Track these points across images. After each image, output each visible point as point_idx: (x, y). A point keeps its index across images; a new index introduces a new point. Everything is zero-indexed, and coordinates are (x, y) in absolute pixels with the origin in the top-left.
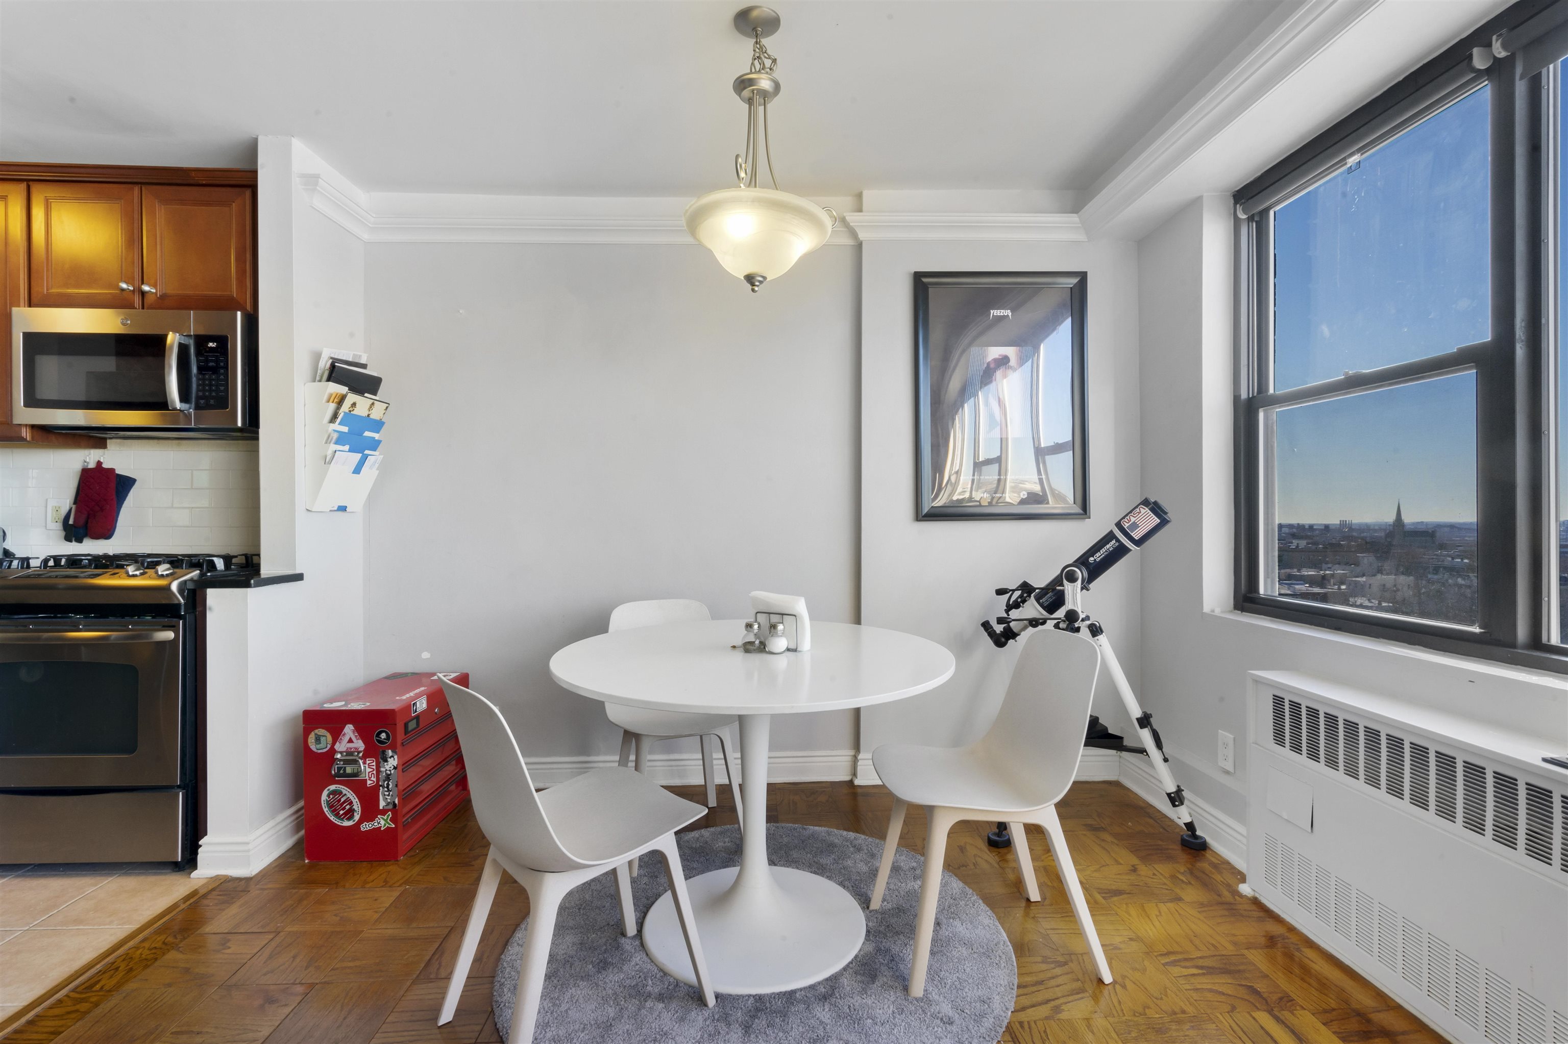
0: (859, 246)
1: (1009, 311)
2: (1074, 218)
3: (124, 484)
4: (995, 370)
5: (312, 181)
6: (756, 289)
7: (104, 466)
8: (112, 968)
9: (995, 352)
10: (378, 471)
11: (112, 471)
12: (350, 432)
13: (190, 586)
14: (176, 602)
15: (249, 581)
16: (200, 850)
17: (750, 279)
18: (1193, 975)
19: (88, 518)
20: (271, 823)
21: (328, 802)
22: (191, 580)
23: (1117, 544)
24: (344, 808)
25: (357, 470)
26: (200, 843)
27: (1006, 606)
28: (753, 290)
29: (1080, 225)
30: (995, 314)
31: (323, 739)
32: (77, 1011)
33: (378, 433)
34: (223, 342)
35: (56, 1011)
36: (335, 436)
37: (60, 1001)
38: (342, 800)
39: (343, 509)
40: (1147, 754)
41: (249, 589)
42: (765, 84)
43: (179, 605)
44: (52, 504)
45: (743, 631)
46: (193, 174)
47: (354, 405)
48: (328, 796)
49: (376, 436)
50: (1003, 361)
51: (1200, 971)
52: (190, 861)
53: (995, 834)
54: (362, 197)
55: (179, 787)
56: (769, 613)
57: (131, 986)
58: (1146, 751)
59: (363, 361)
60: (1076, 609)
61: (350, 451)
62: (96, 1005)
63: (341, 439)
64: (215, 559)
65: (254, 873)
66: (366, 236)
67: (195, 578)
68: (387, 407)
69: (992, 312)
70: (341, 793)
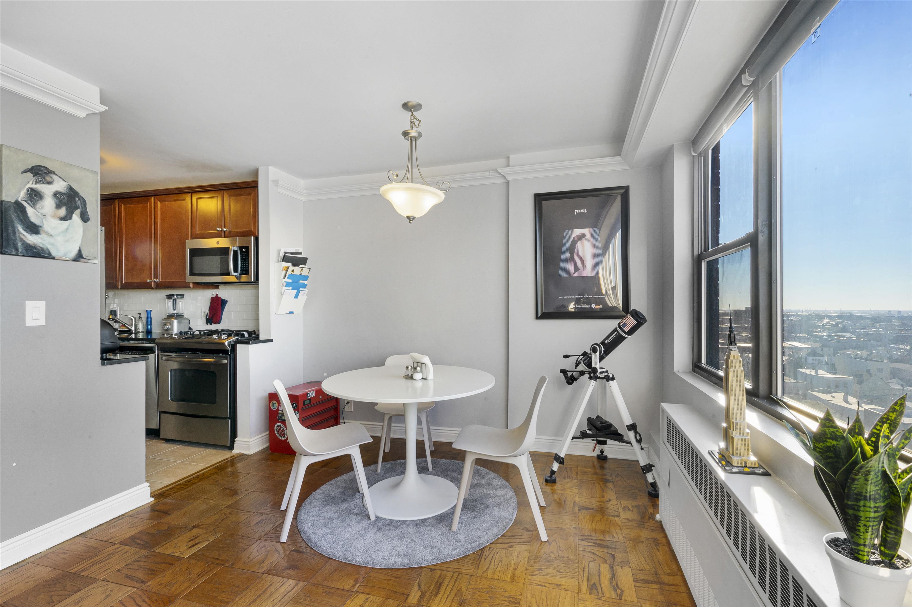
0: (508, 183)
1: (585, 210)
2: (619, 158)
3: (223, 303)
4: (577, 241)
5: (276, 182)
6: (411, 222)
7: (218, 296)
8: (198, 477)
9: (577, 232)
10: (307, 297)
11: (220, 297)
12: (293, 282)
13: (232, 343)
14: (227, 349)
15: (250, 342)
16: (235, 442)
17: (409, 218)
18: (590, 546)
19: (213, 316)
20: (260, 436)
21: (277, 429)
22: (233, 341)
23: (617, 334)
24: (282, 433)
25: (296, 297)
26: (235, 440)
27: (576, 364)
28: (410, 222)
29: (623, 162)
30: (578, 212)
31: (275, 405)
32: (183, 488)
33: (306, 281)
34: (247, 248)
35: (178, 487)
36: (285, 284)
37: (180, 484)
38: (281, 429)
39: (292, 313)
40: (632, 445)
41: (250, 345)
42: (414, 134)
43: (228, 350)
44: (203, 310)
45: (405, 370)
46: (239, 184)
47: (293, 271)
48: (277, 427)
49: (306, 282)
50: (582, 236)
51: (594, 545)
52: (231, 447)
53: (548, 477)
54: (302, 183)
55: (229, 418)
56: (418, 363)
57: (201, 483)
58: (631, 443)
59: (300, 251)
60: (596, 367)
61: (292, 290)
62: (189, 487)
63: (288, 284)
64: (244, 333)
65: (251, 454)
66: (303, 199)
67: (234, 340)
68: (310, 270)
69: (576, 211)
70: (281, 426)
